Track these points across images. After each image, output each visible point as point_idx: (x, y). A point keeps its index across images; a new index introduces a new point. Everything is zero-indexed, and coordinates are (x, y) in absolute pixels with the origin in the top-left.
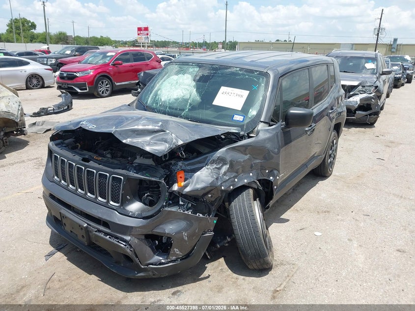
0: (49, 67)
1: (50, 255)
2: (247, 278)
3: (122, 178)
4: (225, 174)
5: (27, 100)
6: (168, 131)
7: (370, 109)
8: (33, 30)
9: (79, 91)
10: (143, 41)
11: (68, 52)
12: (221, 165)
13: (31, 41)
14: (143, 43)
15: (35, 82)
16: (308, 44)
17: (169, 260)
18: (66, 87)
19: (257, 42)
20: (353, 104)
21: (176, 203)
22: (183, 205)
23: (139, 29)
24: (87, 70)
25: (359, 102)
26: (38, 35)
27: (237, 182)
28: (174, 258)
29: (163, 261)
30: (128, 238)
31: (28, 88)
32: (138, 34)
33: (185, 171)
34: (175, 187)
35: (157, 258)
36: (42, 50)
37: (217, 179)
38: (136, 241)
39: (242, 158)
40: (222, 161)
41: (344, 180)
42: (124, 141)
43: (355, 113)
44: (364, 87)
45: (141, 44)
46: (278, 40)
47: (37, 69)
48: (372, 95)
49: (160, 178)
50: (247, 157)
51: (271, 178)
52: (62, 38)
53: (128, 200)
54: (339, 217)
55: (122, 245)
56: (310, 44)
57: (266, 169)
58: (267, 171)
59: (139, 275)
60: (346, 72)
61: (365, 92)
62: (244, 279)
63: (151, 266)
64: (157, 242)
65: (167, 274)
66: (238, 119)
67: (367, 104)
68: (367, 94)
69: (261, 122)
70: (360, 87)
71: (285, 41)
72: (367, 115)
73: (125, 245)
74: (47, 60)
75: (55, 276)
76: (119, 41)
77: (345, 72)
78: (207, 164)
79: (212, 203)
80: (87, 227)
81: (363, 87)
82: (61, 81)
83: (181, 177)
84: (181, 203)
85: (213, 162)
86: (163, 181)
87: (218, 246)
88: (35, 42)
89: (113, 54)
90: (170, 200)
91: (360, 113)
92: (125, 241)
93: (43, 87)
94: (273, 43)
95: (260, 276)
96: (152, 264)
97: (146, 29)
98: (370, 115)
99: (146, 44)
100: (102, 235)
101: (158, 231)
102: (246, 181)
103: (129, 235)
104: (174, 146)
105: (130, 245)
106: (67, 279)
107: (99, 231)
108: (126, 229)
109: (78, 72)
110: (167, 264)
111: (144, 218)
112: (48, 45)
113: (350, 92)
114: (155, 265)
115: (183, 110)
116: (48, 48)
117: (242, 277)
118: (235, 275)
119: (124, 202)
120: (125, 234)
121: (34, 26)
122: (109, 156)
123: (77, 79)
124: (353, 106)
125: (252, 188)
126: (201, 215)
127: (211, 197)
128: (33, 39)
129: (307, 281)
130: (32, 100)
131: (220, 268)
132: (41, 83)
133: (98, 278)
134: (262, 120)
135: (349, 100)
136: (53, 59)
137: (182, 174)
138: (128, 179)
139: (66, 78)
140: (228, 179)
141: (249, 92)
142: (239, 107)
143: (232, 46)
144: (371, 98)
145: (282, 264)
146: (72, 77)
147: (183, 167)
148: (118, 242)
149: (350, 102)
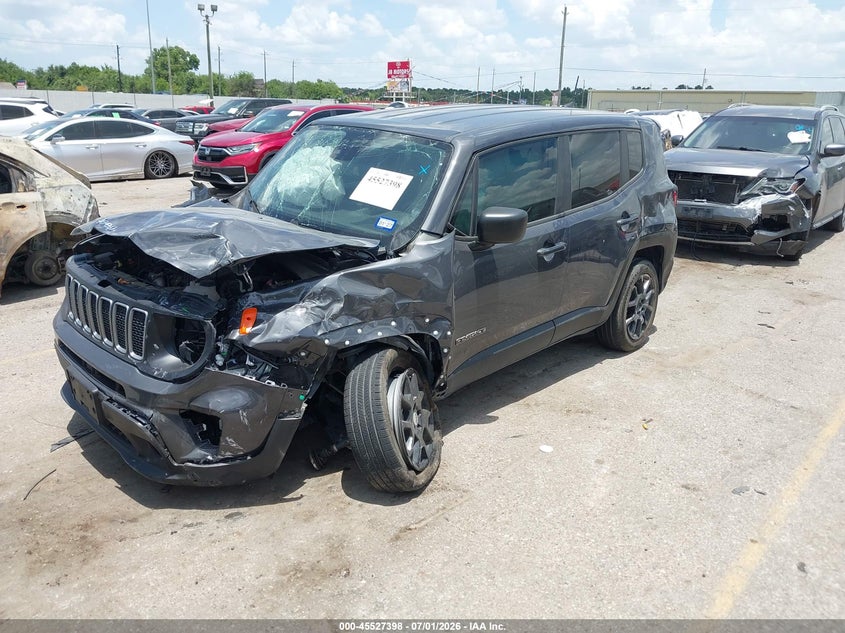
0: (188, 138)
1: (61, 444)
2: (368, 506)
3: (146, 313)
4: (334, 318)
5: (138, 198)
6: (222, 237)
7: (787, 226)
8: (193, 70)
9: (231, 182)
10: (397, 90)
11: (233, 111)
12: (328, 302)
13: (188, 91)
14: (397, 94)
15: (161, 165)
16: (741, 93)
17: (220, 457)
18: (208, 174)
19: (638, 90)
20: (747, 215)
21: (241, 364)
22: (255, 367)
23: (392, 66)
24: (247, 143)
25: (759, 212)
26: (201, 80)
27: (361, 334)
28: (228, 454)
29: (210, 458)
30: (149, 412)
31: (148, 177)
32: (389, 76)
33: (259, 309)
34: (236, 335)
35: (198, 453)
36: (197, 106)
37: (318, 325)
38: (163, 419)
39: (371, 292)
40: (330, 294)
41: (660, 360)
42: (147, 251)
43: (752, 234)
44: (774, 179)
45: (394, 96)
46: (681, 87)
47: (167, 142)
48: (788, 198)
49: (206, 317)
50: (383, 292)
51: (436, 333)
52: (244, 84)
53: (155, 350)
54: (607, 423)
55: (140, 424)
56: (746, 93)
57: (424, 317)
58: (427, 320)
59: (170, 478)
60: (745, 149)
61: (774, 191)
62: (360, 506)
63: (190, 464)
64: (205, 426)
65: (220, 483)
66: (385, 226)
67: (779, 216)
68: (779, 196)
69: (423, 231)
70: (764, 182)
71: (699, 87)
72: (778, 239)
73: (144, 424)
74: (194, 127)
75: (54, 475)
76: (354, 90)
77: (742, 149)
78: (302, 299)
79: (311, 369)
80: (97, 394)
81: (770, 179)
82: (200, 163)
83: (248, 319)
84: (248, 362)
85: (314, 296)
86: (209, 322)
87: (335, 448)
88: (195, 92)
89: (300, 113)
90: (231, 358)
91: (763, 234)
92: (144, 417)
93: (175, 174)
94: (669, 92)
95: (392, 503)
96: (192, 462)
97: (405, 65)
98: (785, 238)
99: (404, 96)
100: (114, 406)
101: (198, 404)
102: (380, 334)
103: (152, 408)
104: (226, 262)
105: (152, 425)
106: (71, 481)
107: (111, 400)
108: (147, 398)
109: (231, 147)
110: (217, 462)
111: (175, 381)
112: (211, 98)
113: (741, 190)
114: (198, 463)
115: (302, 208)
116: (212, 103)
117: (360, 502)
118: (348, 499)
119: (149, 353)
120: (144, 405)
121: (195, 63)
122: (159, 282)
123: (227, 159)
124: (746, 220)
125: (395, 348)
126: (273, 384)
127: (307, 356)
128: (191, 86)
129: (472, 520)
130: (147, 198)
131: (329, 485)
132: (172, 167)
133: (117, 484)
134: (424, 228)
135: (737, 207)
136: (205, 124)
137: (253, 315)
138: (155, 316)
139: (209, 159)
140: (341, 328)
141: (411, 178)
142: (389, 205)
143: (578, 98)
144: (788, 203)
145: (444, 488)
146: (218, 156)
147: (258, 302)
148: (135, 418)
149: (740, 211)
